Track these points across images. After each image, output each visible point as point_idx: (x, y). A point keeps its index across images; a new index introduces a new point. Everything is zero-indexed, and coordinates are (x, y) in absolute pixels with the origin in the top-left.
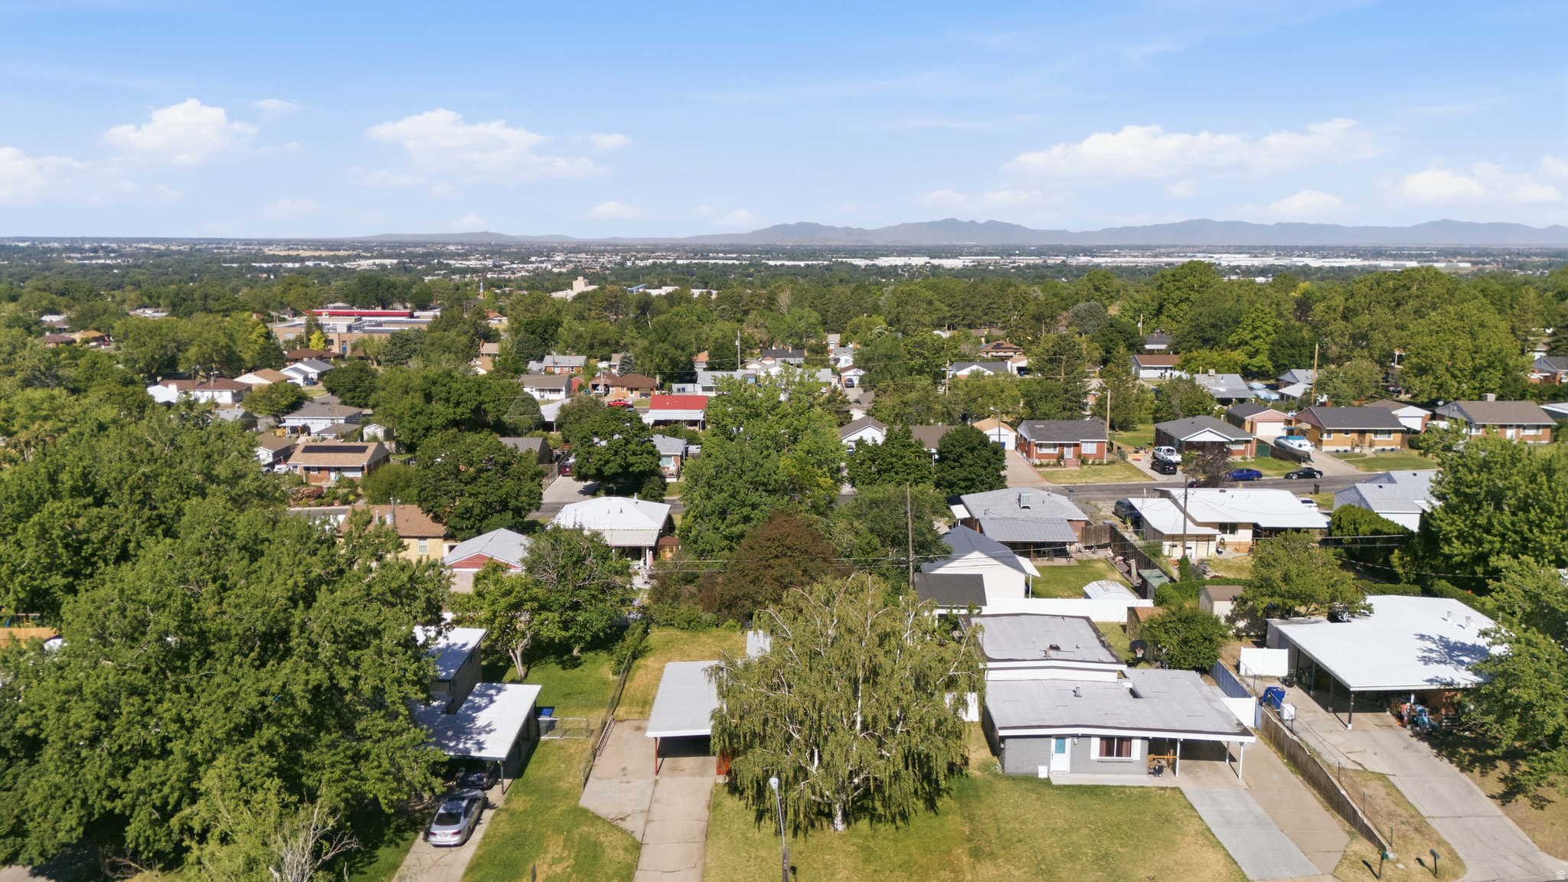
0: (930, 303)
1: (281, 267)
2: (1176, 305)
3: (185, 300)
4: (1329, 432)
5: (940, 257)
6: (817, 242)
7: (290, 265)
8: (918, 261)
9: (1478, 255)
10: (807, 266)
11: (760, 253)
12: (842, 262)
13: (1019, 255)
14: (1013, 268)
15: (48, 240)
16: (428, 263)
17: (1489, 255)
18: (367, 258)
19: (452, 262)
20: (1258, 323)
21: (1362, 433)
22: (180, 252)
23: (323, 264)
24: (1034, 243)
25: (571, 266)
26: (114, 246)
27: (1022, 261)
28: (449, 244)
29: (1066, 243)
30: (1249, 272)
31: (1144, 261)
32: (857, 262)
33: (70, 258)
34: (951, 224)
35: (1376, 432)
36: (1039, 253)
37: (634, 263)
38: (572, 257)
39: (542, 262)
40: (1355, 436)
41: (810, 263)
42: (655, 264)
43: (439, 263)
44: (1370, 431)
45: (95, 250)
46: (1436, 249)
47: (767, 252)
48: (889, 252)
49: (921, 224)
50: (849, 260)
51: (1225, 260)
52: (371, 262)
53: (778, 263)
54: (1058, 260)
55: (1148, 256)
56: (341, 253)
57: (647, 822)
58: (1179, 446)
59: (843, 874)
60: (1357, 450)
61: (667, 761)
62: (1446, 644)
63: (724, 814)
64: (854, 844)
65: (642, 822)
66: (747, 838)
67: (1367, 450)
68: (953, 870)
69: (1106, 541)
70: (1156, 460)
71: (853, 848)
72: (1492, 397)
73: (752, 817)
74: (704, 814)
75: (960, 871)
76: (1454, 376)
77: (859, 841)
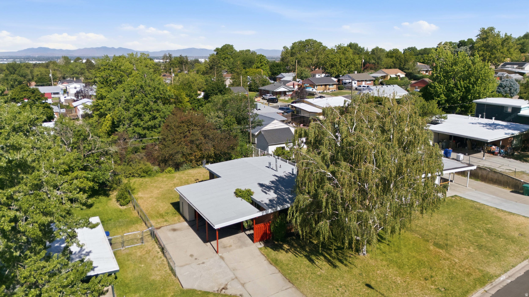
2: (224, 60)
4: (317, 86)
11: (24, 59)
20: (262, 60)
21: (326, 85)
35: (329, 85)
40: (323, 87)
44: (328, 85)
47: (27, 59)
49: (92, 48)
53: (34, 62)
57: (243, 285)
58: (272, 94)
59: (399, 280)
60: (325, 91)
61: (214, 243)
62: (484, 124)
63: (287, 265)
64: (382, 260)
65: (240, 287)
66: (320, 276)
67: (328, 91)
68: (444, 259)
69: (290, 120)
70: (266, 100)
71: (384, 263)
72: (356, 72)
73: (307, 262)
74: (273, 268)
75: (448, 259)
76: (342, 67)
77: (381, 258)
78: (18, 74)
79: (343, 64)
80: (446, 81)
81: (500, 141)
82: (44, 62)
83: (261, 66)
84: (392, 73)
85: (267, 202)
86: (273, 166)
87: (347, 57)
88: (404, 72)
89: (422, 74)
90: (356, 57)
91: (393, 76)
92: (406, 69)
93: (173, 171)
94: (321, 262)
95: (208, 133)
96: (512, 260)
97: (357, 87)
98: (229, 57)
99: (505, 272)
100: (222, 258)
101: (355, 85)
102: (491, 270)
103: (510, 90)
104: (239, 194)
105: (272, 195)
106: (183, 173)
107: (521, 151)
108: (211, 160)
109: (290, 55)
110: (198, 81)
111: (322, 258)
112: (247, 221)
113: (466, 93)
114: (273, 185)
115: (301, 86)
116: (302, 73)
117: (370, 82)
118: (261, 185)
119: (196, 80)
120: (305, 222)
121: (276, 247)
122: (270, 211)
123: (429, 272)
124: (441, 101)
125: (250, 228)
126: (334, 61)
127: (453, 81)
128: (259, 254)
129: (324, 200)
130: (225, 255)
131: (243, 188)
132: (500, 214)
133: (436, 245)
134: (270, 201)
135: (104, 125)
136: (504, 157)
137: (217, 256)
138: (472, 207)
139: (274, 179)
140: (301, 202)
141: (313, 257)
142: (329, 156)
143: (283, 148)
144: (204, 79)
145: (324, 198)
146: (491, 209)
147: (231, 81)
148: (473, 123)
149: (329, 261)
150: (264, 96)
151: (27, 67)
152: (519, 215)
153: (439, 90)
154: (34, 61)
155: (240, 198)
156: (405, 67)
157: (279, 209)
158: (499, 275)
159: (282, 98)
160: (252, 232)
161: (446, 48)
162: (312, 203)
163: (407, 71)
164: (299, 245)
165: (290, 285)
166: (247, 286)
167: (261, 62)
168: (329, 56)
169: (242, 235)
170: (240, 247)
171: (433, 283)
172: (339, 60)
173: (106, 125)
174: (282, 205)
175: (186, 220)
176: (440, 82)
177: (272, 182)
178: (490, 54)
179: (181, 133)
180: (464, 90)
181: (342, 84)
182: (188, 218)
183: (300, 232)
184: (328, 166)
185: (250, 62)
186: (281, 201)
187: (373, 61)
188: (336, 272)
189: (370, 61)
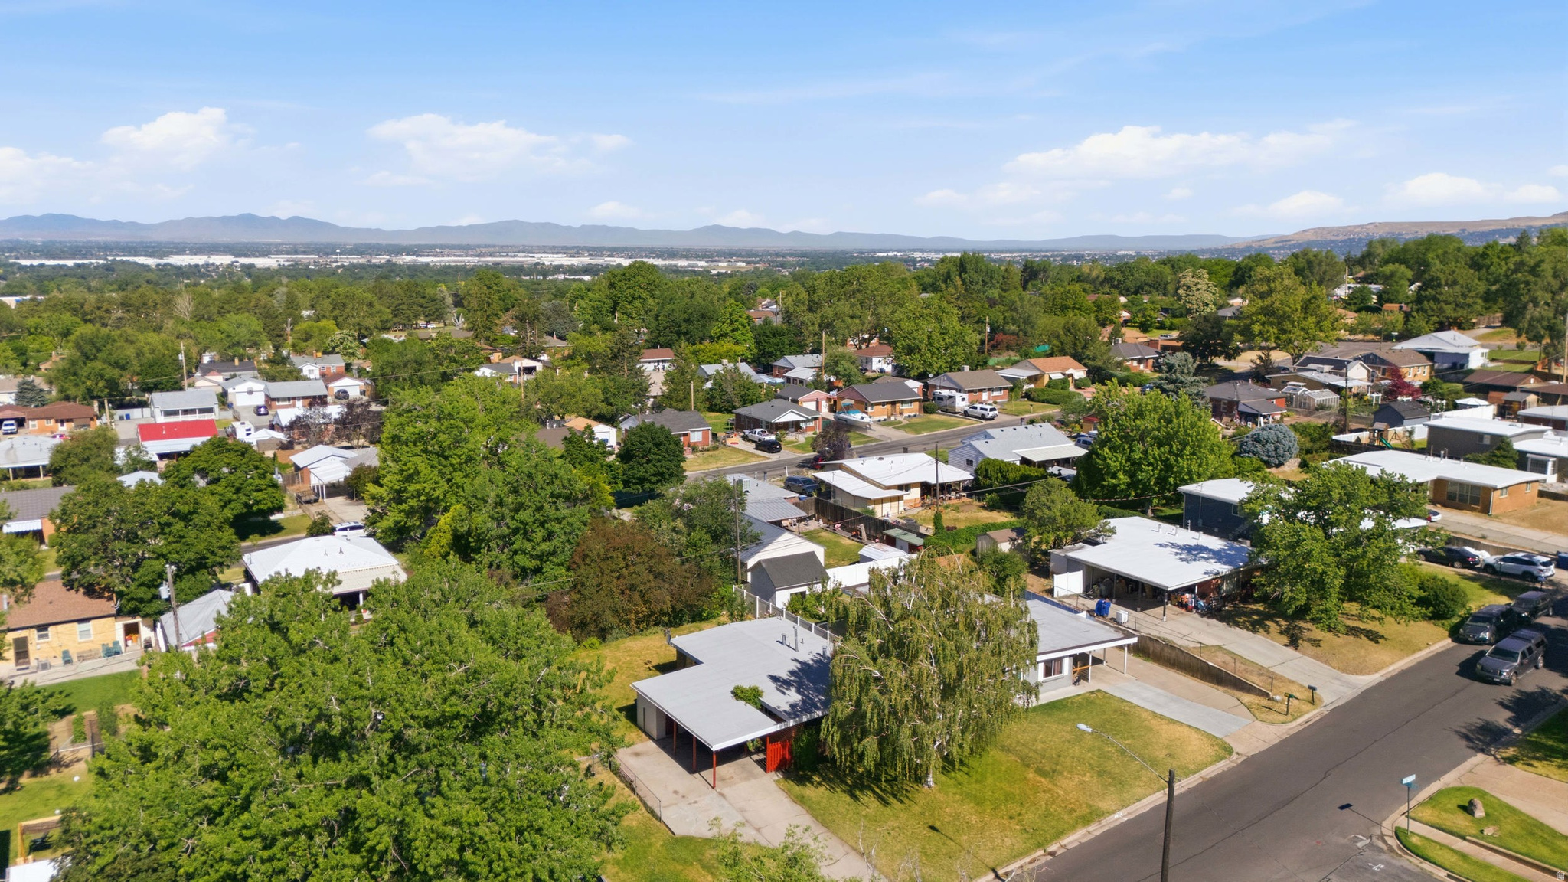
0: (370, 305)
4: (872, 405)
5: (246, 256)
6: (79, 237)
8: (223, 260)
9: (748, 255)
10: (78, 266)
12: (123, 262)
13: (340, 254)
14: (338, 267)
17: (756, 255)
21: (893, 404)
24: (351, 241)
27: (346, 260)
29: (383, 242)
30: (572, 270)
31: (471, 261)
32: (142, 260)
34: (248, 220)
35: (903, 402)
36: (358, 250)
40: (889, 407)
41: (80, 262)
44: (898, 402)
46: (714, 251)
48: (180, 250)
49: (211, 219)
50: (131, 259)
51: (549, 260)
53: (36, 262)
54: (383, 259)
55: (471, 256)
57: (758, 830)
58: (767, 427)
59: (974, 819)
60: (893, 418)
61: (707, 774)
62: (1180, 547)
63: (819, 803)
64: (955, 794)
65: (754, 833)
66: (865, 816)
67: (900, 418)
68: (1044, 791)
69: (812, 513)
70: (754, 442)
71: (958, 797)
72: (967, 368)
73: (847, 798)
74: (798, 808)
75: (1050, 790)
76: (933, 354)
77: (954, 790)
78: (105, 361)
79: (936, 345)
80: (1127, 446)
81: (1194, 585)
82: (70, 263)
83: (733, 330)
84: (1055, 370)
85: (787, 708)
86: (790, 640)
87: (945, 329)
88: (1085, 365)
89: (1127, 369)
90: (968, 328)
91: (1057, 376)
92: (1088, 357)
93: (598, 644)
94: (868, 799)
95: (661, 568)
96: (1139, 791)
97: (967, 408)
98: (644, 294)
99: (1124, 807)
100: (721, 794)
101: (961, 402)
102: (1104, 805)
103: (1276, 449)
104: (739, 694)
105: (794, 696)
106: (618, 648)
107: (1241, 602)
108: (665, 619)
109: (805, 308)
110: (585, 393)
111: (869, 793)
112: (752, 741)
113: (1166, 472)
114: (793, 678)
115: (835, 402)
116: (836, 363)
117: (1002, 393)
118: (775, 679)
119: (580, 390)
120: (845, 741)
121: (802, 780)
122: (792, 723)
123: (1018, 809)
124: (1119, 485)
125: (758, 751)
126: (914, 339)
127: (1140, 446)
128: (777, 789)
129: (869, 711)
130: (726, 791)
131: (746, 685)
132: (1154, 723)
133: (1040, 772)
134: (792, 706)
135: (433, 541)
136: (1203, 615)
137: (714, 793)
138: (1115, 711)
139: (794, 666)
140: (840, 712)
141: (858, 793)
142: (876, 646)
143: (803, 594)
144: (600, 385)
145: (868, 707)
146: (1144, 715)
147: (665, 388)
148: (1161, 545)
149: (879, 797)
150: (747, 432)
151: (126, 341)
152: (1181, 724)
153: (1112, 464)
154: (34, 258)
155: (743, 702)
156: (1088, 353)
157: (805, 719)
158: (1114, 812)
159: (791, 437)
160: (761, 756)
161: (1199, 286)
162: (854, 714)
163: (1090, 363)
164: (836, 775)
165: (824, 829)
166: (763, 831)
167: (732, 322)
168: (903, 325)
169: (747, 762)
170: (747, 779)
171: (1020, 822)
172: (925, 337)
173: (438, 542)
174: (810, 713)
175: (651, 738)
176: (1113, 449)
177: (792, 673)
178: (1276, 331)
179: (612, 571)
180: (1161, 466)
181: (934, 399)
182: (655, 734)
183: (838, 756)
184: (875, 660)
185: (703, 316)
186: (807, 705)
187: (1013, 328)
188: (888, 811)
189: (1007, 328)
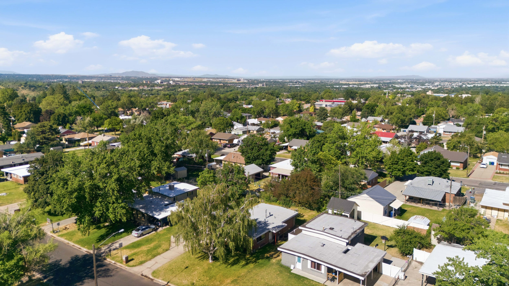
1: (342, 87)
3: (296, 96)
7: (345, 86)
15: (286, 80)
16: (388, 86)
18: (369, 84)
19: (396, 85)
22: (317, 83)
23: (355, 86)
25: (440, 86)
26: (302, 81)
28: (399, 79)
33: (290, 84)
37: (466, 86)
38: (442, 84)
39: (429, 85)
42: (474, 86)
43: (392, 86)
45: (296, 82)
52: (370, 85)
56: (362, 83)
